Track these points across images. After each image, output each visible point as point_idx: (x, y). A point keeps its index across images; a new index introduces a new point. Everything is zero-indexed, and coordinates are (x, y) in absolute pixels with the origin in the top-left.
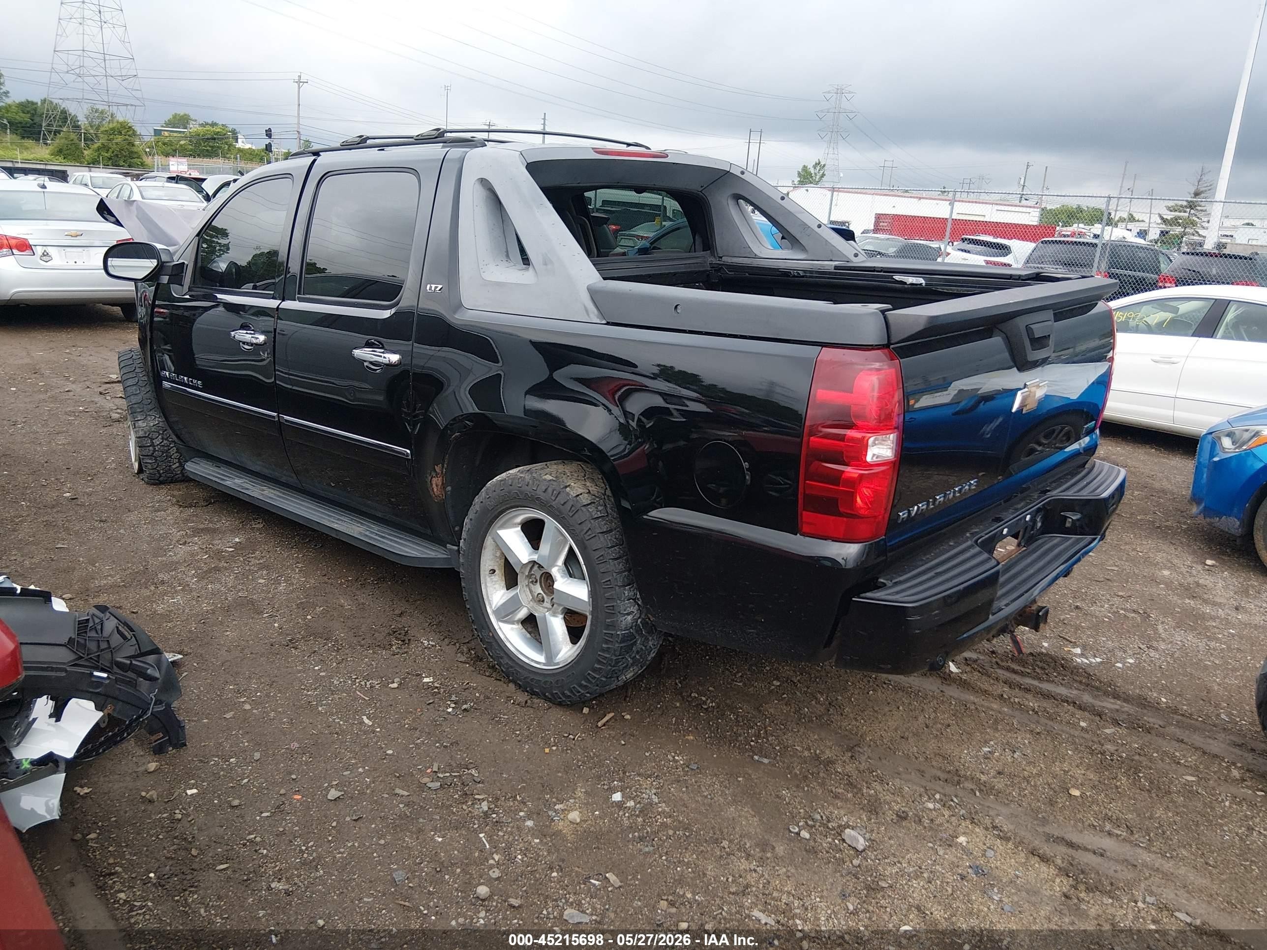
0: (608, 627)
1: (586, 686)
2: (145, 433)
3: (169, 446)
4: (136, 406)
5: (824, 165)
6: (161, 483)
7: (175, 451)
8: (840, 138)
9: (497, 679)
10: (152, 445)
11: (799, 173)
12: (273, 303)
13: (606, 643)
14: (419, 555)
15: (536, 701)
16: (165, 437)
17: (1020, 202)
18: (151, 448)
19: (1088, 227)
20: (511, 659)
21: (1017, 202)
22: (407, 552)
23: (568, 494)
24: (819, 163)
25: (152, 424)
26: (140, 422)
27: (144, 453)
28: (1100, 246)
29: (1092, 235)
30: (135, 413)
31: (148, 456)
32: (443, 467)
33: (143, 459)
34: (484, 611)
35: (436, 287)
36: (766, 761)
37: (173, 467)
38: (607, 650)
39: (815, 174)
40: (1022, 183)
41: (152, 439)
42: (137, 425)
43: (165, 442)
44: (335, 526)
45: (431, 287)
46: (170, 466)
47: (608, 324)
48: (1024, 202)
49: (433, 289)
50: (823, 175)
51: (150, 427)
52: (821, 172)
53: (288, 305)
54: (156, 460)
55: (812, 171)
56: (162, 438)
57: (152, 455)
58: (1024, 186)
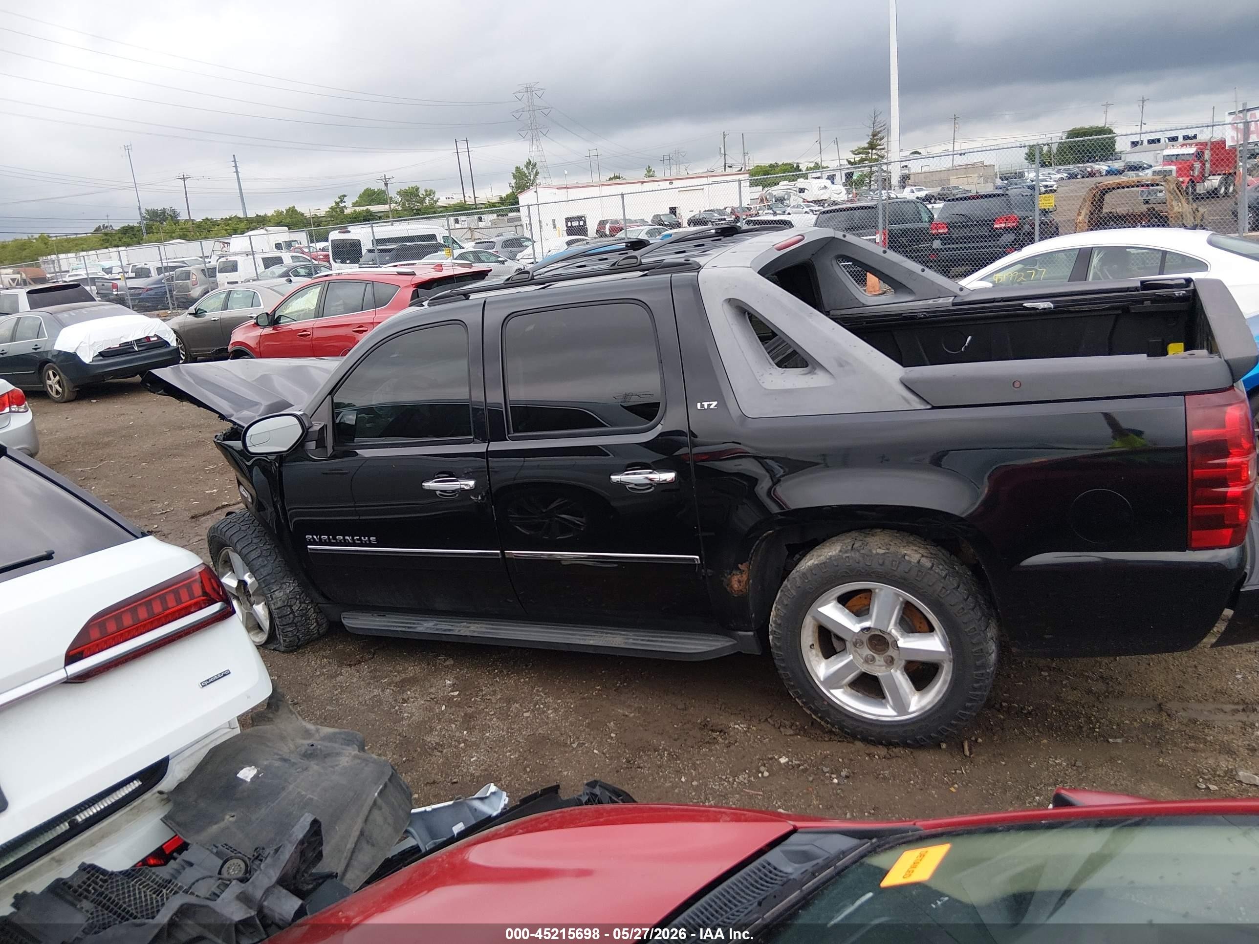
0: (978, 668)
1: (956, 726)
2: (284, 602)
3: (306, 609)
4: (268, 577)
5: (536, 164)
6: (299, 647)
7: (313, 611)
8: (541, 134)
9: (839, 741)
10: (292, 612)
11: (514, 175)
12: (481, 448)
13: (977, 682)
14: (709, 649)
15: (896, 750)
16: (303, 600)
17: (725, 170)
18: (291, 616)
19: (793, 183)
20: (857, 720)
21: (721, 171)
22: (691, 649)
23: (910, 562)
24: (530, 162)
25: (288, 591)
26: (276, 593)
27: (284, 623)
28: (880, 207)
29: (798, 190)
30: (270, 584)
31: (288, 624)
32: (750, 563)
33: (284, 629)
34: (813, 683)
35: (709, 405)
36: (1119, 740)
37: (311, 628)
38: (980, 689)
39: (529, 173)
40: (723, 152)
41: (291, 606)
42: (274, 596)
43: (303, 605)
44: (591, 643)
45: (702, 406)
46: (309, 628)
47: (933, 408)
48: (729, 170)
49: (706, 407)
50: (537, 173)
51: (286, 594)
52: (535, 171)
53: (495, 446)
54: (296, 626)
55: (525, 169)
56: (300, 603)
57: (293, 622)
58: (725, 154)
